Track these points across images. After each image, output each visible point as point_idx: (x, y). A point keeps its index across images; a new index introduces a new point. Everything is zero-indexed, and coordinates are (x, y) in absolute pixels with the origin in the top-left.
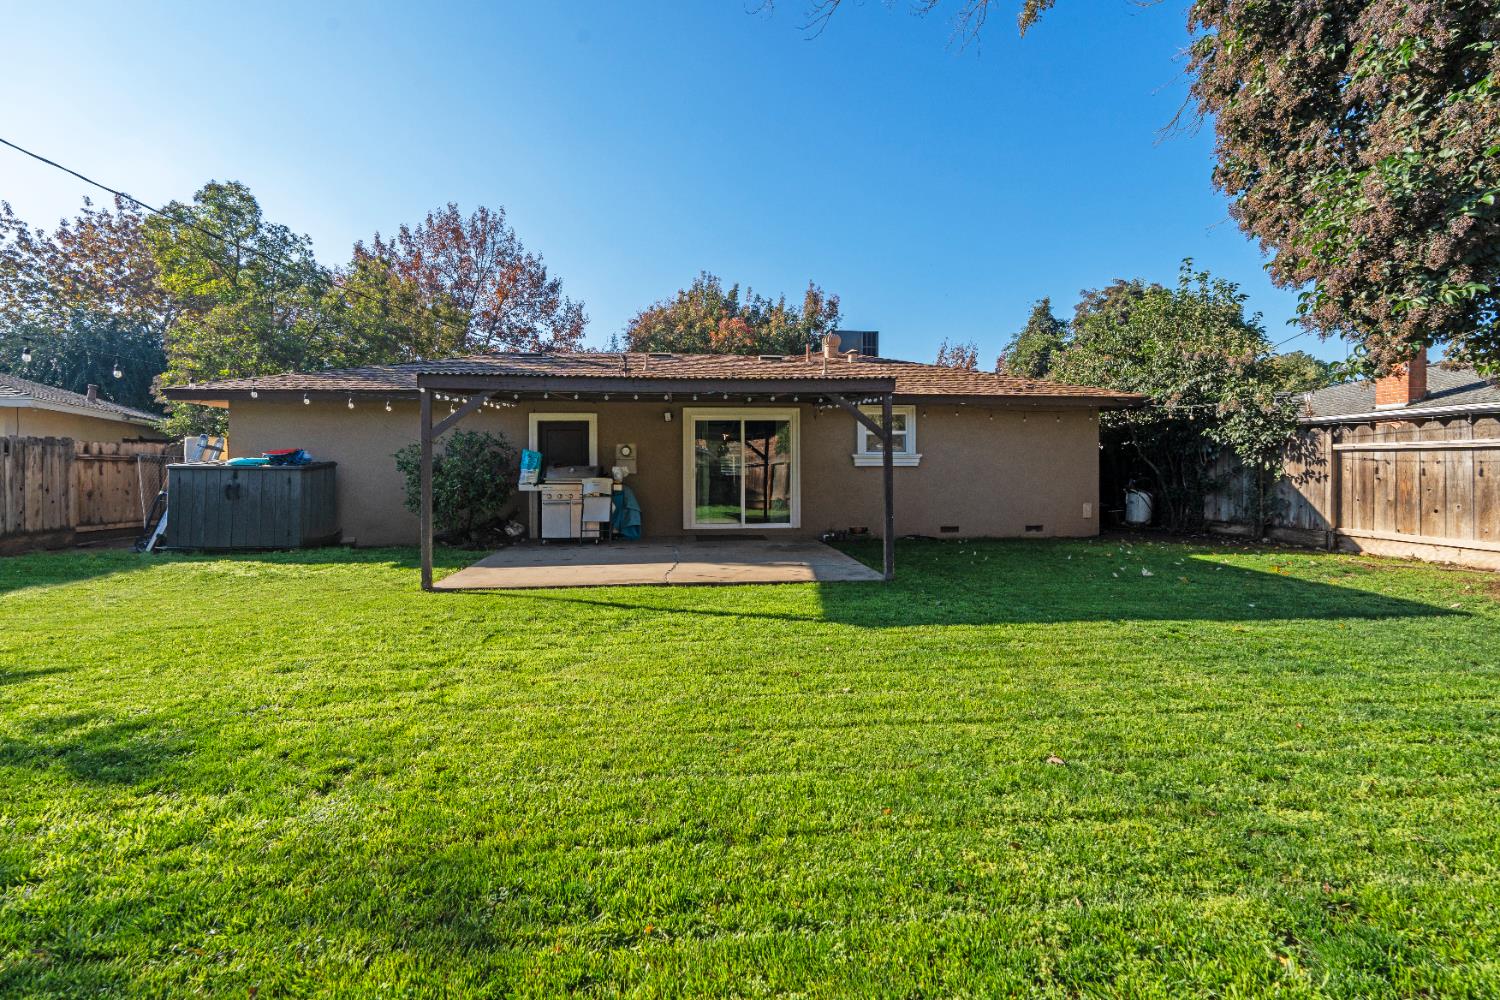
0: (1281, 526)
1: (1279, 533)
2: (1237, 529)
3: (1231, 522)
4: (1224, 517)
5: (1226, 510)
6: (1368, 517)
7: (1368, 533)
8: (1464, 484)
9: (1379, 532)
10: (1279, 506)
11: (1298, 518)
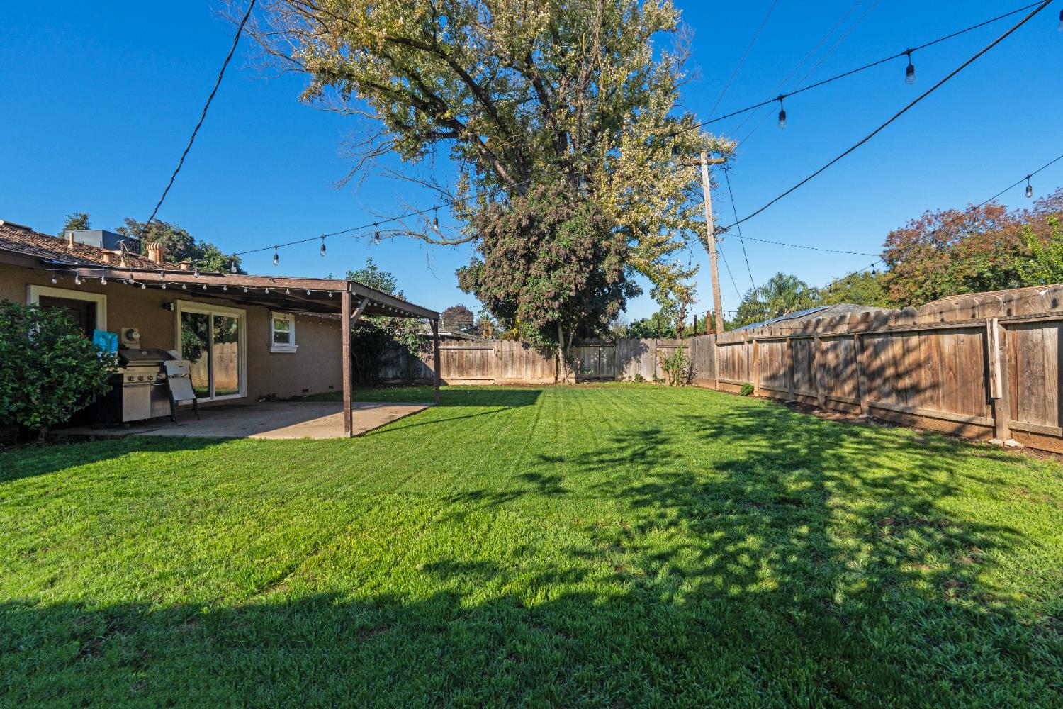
0: (418, 378)
1: (417, 381)
2: (396, 381)
3: (393, 379)
4: (390, 376)
5: (391, 373)
6: (449, 373)
7: (449, 378)
8: (478, 359)
9: (453, 377)
10: (418, 370)
11: (425, 374)
